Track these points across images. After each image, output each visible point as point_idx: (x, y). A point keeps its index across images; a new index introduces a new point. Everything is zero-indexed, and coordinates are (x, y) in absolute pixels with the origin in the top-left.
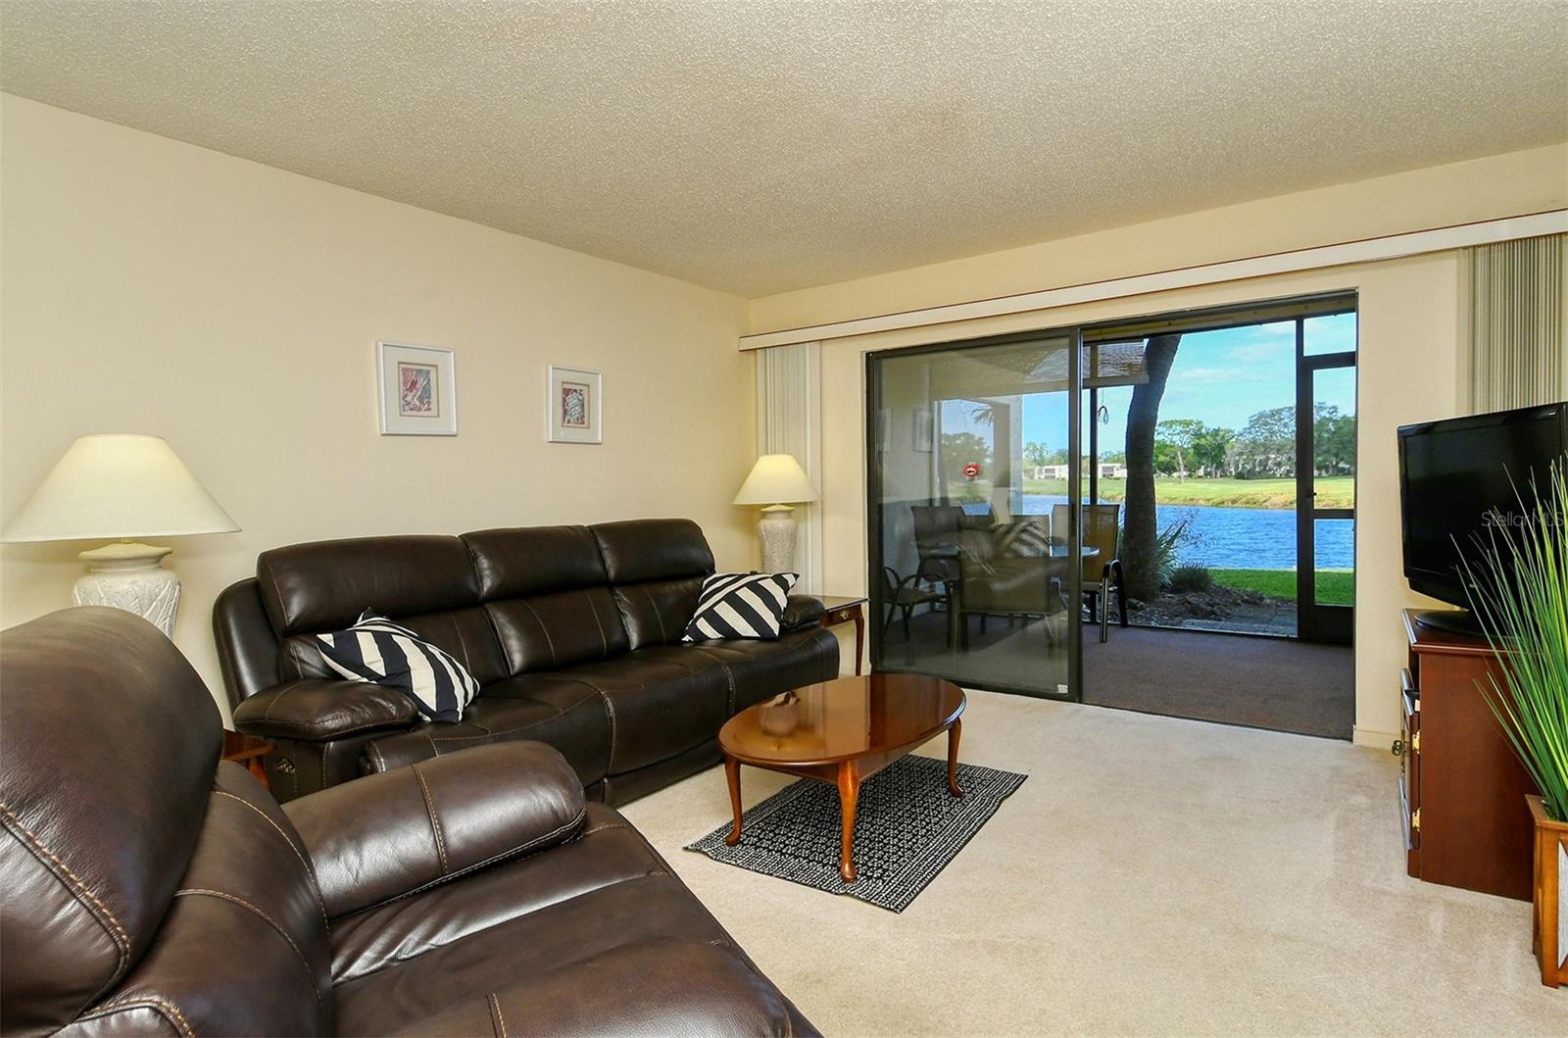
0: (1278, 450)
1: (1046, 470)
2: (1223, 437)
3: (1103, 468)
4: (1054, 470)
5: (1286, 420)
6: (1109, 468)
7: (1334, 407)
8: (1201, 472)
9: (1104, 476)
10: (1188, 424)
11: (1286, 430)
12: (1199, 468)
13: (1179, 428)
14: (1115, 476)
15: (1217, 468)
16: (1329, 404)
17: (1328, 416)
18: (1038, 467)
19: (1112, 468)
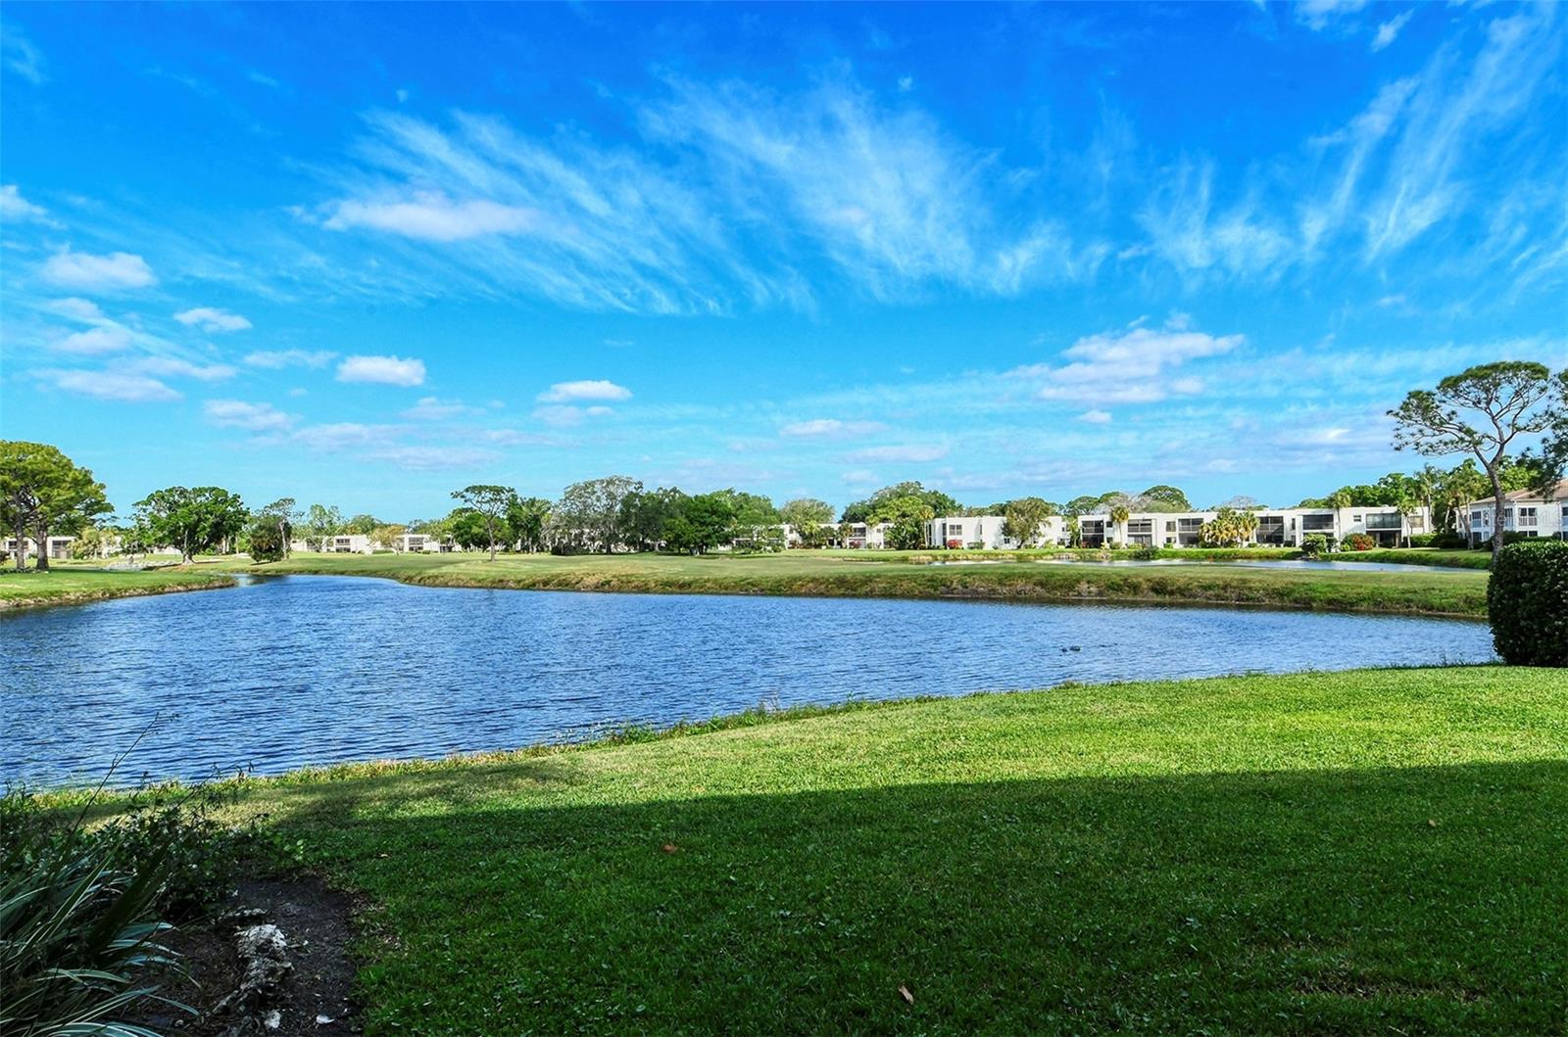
0: (592, 525)
1: (338, 541)
2: (539, 508)
3: (410, 539)
4: (348, 541)
5: (599, 494)
6: (418, 539)
7: (640, 483)
8: (518, 546)
9: (411, 549)
10: (498, 490)
11: (598, 504)
12: (516, 542)
13: (489, 495)
14: (425, 549)
15: (533, 542)
16: (636, 479)
17: (634, 491)
18: (327, 538)
19: (420, 540)
